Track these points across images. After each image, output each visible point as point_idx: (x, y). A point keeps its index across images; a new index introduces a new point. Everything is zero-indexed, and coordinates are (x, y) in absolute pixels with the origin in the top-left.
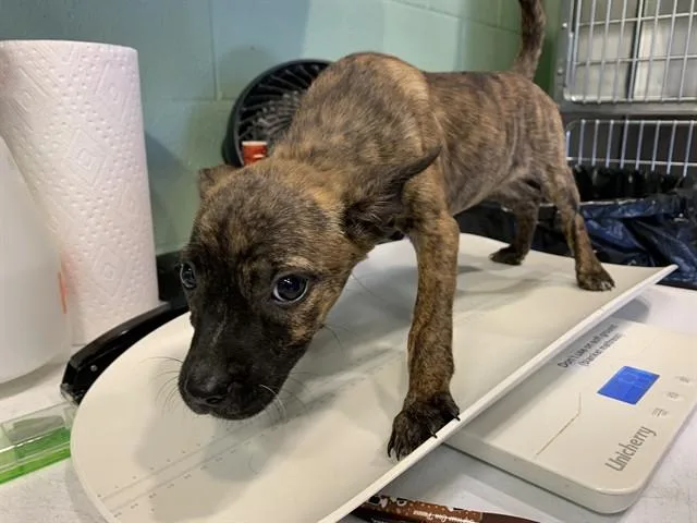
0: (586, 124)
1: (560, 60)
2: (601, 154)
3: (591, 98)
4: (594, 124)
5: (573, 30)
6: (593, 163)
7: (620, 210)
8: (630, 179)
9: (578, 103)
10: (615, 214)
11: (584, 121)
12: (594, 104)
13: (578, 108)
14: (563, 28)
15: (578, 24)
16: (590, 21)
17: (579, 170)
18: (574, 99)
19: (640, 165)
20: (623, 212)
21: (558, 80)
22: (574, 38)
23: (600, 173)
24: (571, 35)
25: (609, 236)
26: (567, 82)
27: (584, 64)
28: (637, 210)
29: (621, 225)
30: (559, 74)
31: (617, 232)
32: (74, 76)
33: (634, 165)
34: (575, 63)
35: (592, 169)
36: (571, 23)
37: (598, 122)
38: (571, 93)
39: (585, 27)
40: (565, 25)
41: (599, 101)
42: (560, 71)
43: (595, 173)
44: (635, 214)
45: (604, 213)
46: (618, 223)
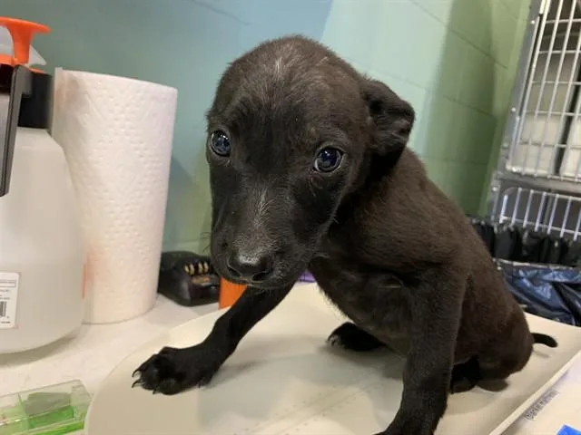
0: (522, 193)
1: (506, 137)
2: (532, 218)
3: (530, 170)
4: (529, 193)
5: (520, 114)
6: (524, 225)
7: (551, 274)
8: (556, 244)
9: (519, 174)
10: (547, 277)
11: (520, 189)
12: (531, 176)
13: (516, 178)
14: (512, 112)
15: (525, 111)
16: (535, 109)
17: (512, 229)
18: (514, 170)
19: (565, 233)
20: (554, 276)
21: (502, 152)
22: (520, 120)
23: (530, 234)
24: (518, 119)
25: (538, 294)
26: (510, 155)
27: (526, 143)
28: (566, 276)
29: (550, 287)
30: (504, 148)
31: (545, 292)
32: (127, 105)
33: (559, 232)
34: (519, 141)
35: (524, 230)
36: (519, 108)
37: (532, 191)
38: (513, 165)
39: (531, 113)
40: (514, 110)
41: (536, 175)
42: (505, 145)
43: (526, 235)
44: (564, 280)
45: (537, 274)
46: (548, 284)
